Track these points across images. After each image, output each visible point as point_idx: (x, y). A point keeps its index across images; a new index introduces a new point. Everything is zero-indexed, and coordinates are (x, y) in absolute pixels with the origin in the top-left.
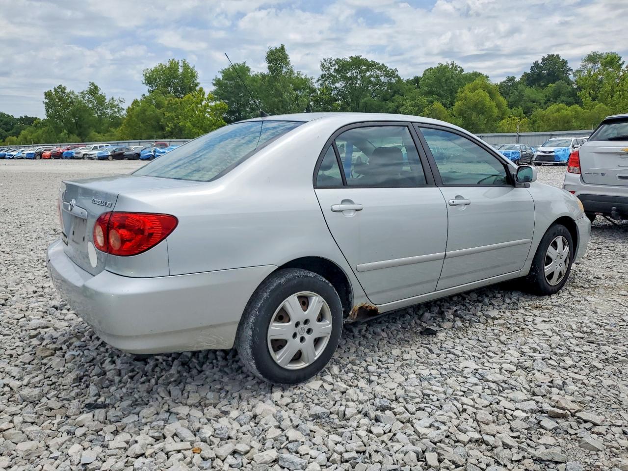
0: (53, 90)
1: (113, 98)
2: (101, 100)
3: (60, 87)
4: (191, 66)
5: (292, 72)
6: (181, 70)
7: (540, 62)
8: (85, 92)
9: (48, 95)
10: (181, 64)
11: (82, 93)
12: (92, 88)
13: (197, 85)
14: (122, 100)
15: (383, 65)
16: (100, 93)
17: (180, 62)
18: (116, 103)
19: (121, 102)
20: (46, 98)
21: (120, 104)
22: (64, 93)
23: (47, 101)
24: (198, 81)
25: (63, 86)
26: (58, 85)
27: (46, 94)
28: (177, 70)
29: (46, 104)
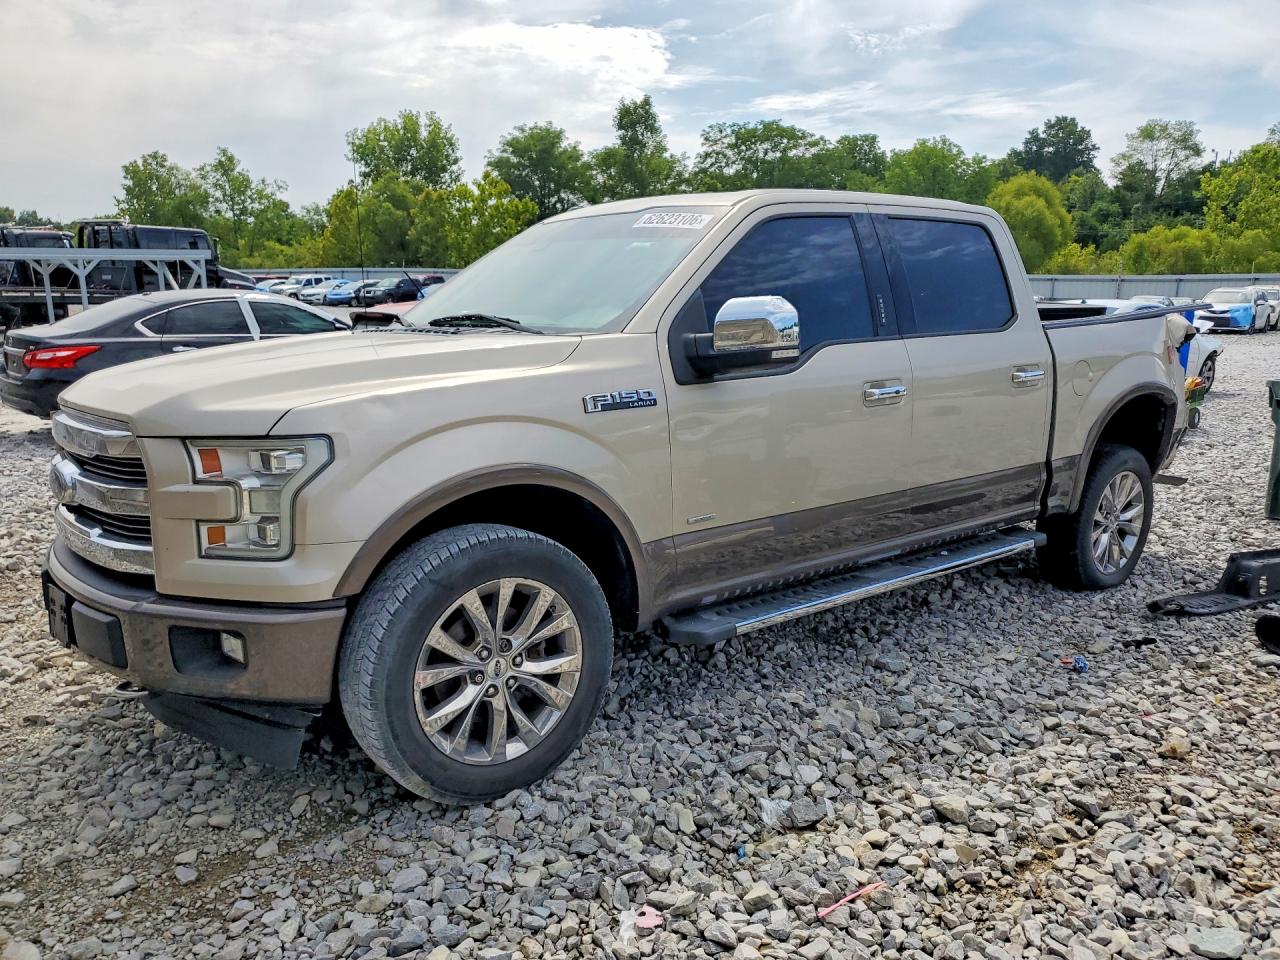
0: (140, 163)
1: (263, 181)
2: (241, 186)
3: (154, 156)
4: (445, 125)
5: (660, 148)
6: (424, 133)
7: (1040, 131)
8: (208, 168)
9: (131, 171)
10: (423, 121)
11: (202, 169)
12: (223, 159)
13: (456, 161)
14: (281, 184)
15: (822, 138)
16: (238, 169)
17: (422, 114)
18: (269, 191)
19: (280, 187)
20: (125, 178)
21: (278, 193)
22: (163, 166)
23: (130, 183)
24: (458, 154)
25: (161, 153)
26: (150, 152)
27: (126, 169)
28: (416, 132)
29: (128, 190)
